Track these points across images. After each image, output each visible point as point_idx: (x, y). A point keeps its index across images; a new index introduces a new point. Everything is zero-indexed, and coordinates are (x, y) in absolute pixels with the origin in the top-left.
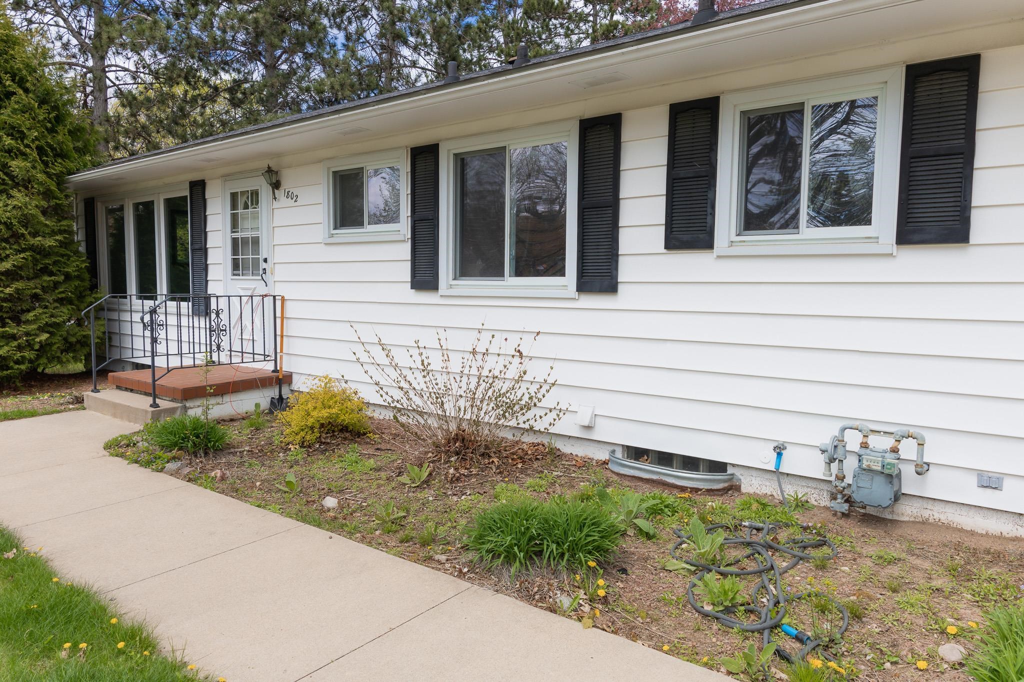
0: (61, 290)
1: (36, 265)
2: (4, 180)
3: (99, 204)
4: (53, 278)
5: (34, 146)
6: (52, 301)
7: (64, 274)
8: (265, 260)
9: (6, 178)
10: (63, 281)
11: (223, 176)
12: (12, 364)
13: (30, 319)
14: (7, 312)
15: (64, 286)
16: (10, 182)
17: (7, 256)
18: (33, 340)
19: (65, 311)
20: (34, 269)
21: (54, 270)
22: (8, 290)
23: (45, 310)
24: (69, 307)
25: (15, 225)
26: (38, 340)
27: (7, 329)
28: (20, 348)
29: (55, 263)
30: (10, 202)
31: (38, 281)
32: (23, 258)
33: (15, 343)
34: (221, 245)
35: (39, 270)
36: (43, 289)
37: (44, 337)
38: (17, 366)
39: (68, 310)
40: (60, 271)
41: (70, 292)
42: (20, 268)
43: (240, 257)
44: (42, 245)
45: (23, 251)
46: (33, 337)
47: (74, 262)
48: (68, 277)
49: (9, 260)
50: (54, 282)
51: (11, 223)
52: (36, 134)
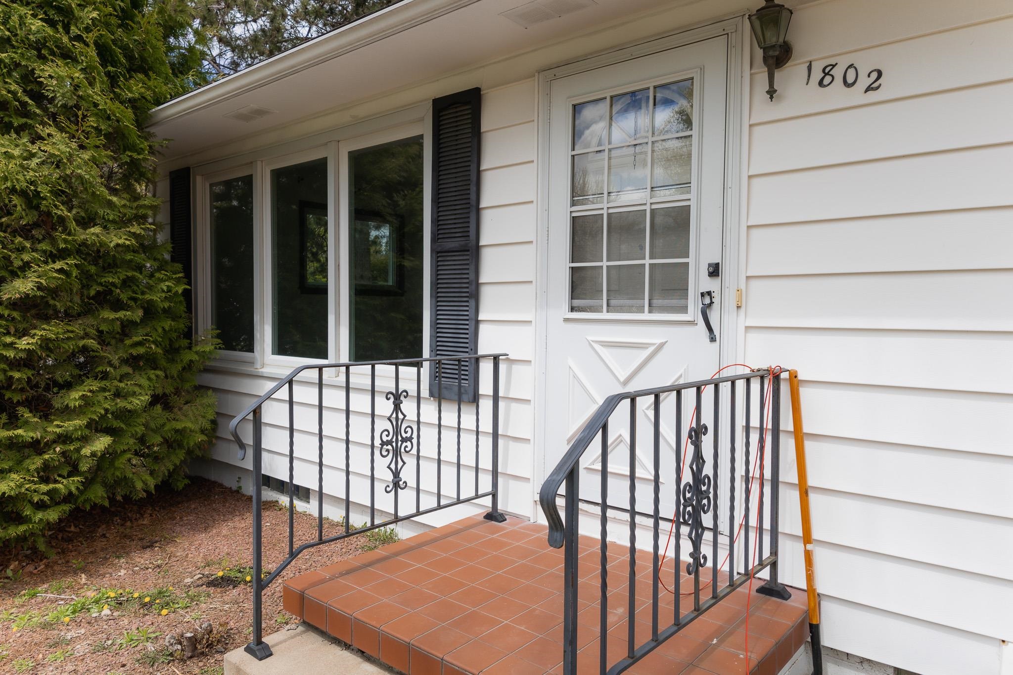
0: (136, 339)
1: (88, 287)
2: (24, 104)
3: (199, 179)
4: (121, 314)
5: (90, 37)
6: (116, 362)
7: (142, 307)
8: (715, 271)
9: (30, 102)
10: (141, 320)
11: (542, 71)
12: (28, 512)
13: (72, 405)
14: (22, 390)
15: (141, 331)
16: (38, 111)
17: (26, 266)
18: (78, 450)
19: (144, 382)
20: (82, 295)
21: (124, 297)
22: (24, 343)
23: (103, 384)
24: (152, 373)
25: (44, 199)
26: (86, 451)
27: (20, 432)
28: (46, 474)
29: (127, 283)
30: (34, 149)
31: (90, 320)
32: (61, 271)
33: (36, 463)
34: (532, 238)
35: (93, 298)
36: (101, 337)
37: (102, 443)
38: (39, 515)
39: (149, 379)
40: (135, 300)
41: (154, 342)
42: (54, 292)
43: (605, 264)
44: (102, 244)
45: (62, 254)
46: (77, 445)
47: (162, 280)
48: (150, 312)
49: (29, 274)
50: (122, 323)
51: (37, 193)
52: (95, 14)
